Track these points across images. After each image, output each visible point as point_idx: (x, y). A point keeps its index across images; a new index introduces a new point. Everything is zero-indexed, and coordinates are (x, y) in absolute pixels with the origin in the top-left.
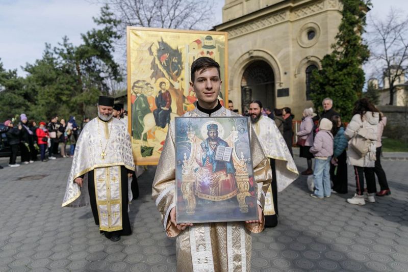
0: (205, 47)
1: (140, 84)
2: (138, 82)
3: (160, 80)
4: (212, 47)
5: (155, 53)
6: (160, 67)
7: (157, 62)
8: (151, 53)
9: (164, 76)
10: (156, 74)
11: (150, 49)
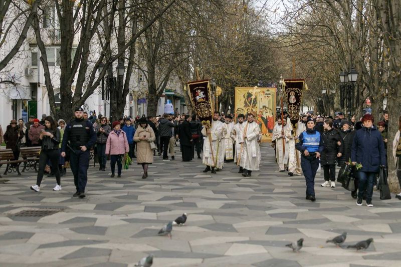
0: (266, 94)
1: (240, 109)
2: (239, 109)
3: (247, 108)
4: (269, 94)
5: (246, 97)
6: (248, 103)
7: (247, 101)
8: (244, 97)
9: (249, 106)
10: (246, 105)
11: (244, 96)
